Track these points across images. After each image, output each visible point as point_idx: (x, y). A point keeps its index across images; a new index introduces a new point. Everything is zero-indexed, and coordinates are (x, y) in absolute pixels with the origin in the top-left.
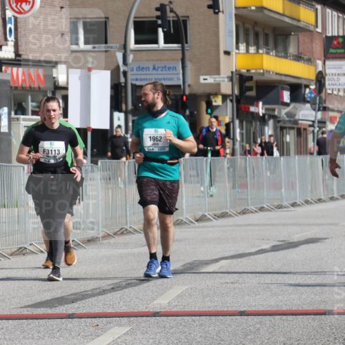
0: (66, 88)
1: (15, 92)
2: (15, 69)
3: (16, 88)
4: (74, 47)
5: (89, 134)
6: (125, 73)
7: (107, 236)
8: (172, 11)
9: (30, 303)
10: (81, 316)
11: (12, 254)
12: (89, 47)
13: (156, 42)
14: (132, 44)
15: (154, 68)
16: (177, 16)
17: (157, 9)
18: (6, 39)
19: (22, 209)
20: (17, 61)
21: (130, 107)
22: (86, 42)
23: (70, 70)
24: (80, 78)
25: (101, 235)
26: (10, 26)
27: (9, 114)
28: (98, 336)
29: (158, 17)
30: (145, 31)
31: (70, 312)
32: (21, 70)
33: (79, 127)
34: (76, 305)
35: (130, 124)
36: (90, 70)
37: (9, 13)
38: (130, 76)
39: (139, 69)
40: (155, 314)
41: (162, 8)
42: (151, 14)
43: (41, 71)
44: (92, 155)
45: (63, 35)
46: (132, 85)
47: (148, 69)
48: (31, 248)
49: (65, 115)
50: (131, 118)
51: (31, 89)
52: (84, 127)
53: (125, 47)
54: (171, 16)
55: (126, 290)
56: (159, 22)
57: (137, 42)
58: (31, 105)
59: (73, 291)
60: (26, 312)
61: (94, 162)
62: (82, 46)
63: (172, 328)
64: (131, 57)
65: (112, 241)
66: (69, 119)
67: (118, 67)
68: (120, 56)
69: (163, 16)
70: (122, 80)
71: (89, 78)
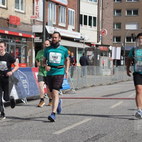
0: (111, 51)
1: (101, 52)
2: (101, 47)
3: (101, 51)
4: (114, 42)
5: (116, 61)
6: (124, 48)
7: (119, 82)
8: (134, 35)
9: (103, 96)
10: (113, 99)
11: (99, 85)
12: (117, 42)
13: (131, 41)
14: (126, 42)
15: (130, 47)
16: (135, 36)
17: (131, 35)
18: (100, 41)
19: (101, 76)
20: (102, 45)
21: (125, 55)
22: (116, 41)
23: (113, 47)
24: (115, 49)
25: (118, 82)
26: (101, 38)
27: (99, 56)
28: (117, 103)
29: (131, 36)
30: (129, 39)
31: (111, 98)
32: (102, 47)
33: (114, 59)
34: (112, 96)
35: (125, 59)
36: (117, 47)
37: (101, 35)
38: (125, 49)
39: (127, 47)
40: (129, 99)
41: (132, 34)
42: (130, 35)
43: (106, 47)
44: (116, 65)
45: (111, 40)
46: (125, 50)
47: (129, 47)
48: (103, 84)
49: (111, 56)
50: (125, 57)
51: (104, 51)
52: (115, 59)
53: (124, 42)
54: (134, 36)
55: (123, 94)
56: (132, 37)
57: (127, 41)
58: (104, 54)
59: (112, 94)
60: (102, 97)
61: (117, 66)
62: (115, 42)
63: (132, 102)
64: (125, 45)
65: (120, 83)
66: (112, 57)
67: (123, 46)
68: (123, 44)
69: (132, 36)
70: (123, 49)
71: (116, 49)
